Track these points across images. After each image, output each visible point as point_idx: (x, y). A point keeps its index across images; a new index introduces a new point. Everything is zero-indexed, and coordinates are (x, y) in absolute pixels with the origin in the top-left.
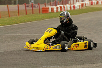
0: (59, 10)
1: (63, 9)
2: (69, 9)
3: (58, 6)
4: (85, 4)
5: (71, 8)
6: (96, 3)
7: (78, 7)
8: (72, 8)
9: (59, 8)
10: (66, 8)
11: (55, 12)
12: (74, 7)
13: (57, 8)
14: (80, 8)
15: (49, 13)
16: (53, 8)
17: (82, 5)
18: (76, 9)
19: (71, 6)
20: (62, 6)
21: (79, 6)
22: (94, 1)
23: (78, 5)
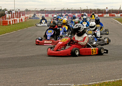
0: (14, 23)
1: (16, 22)
4: (28, 18)
5: (20, 21)
8: (21, 21)
11: (12, 24)
12: (22, 20)
15: (8, 25)
16: (10, 21)
19: (20, 19)
21: (25, 19)
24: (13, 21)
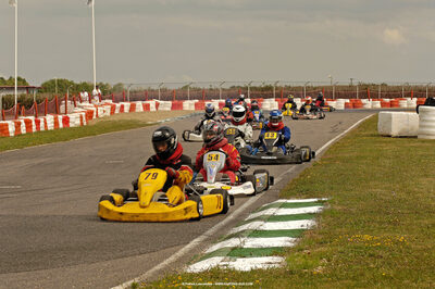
0: (23, 130)
1: (34, 127)
2: (51, 126)
3: (22, 119)
5: (56, 123)
6: (126, 109)
7: (78, 122)
8: (61, 125)
9: (23, 125)
10: (42, 124)
11: (12, 135)
12: (66, 121)
13: (18, 125)
14: (82, 123)
16: (7, 125)
17: (90, 114)
18: (71, 125)
19: (56, 119)
20: (32, 118)
21: (81, 117)
22: (125, 104)
23: (78, 115)
24: (19, 124)
